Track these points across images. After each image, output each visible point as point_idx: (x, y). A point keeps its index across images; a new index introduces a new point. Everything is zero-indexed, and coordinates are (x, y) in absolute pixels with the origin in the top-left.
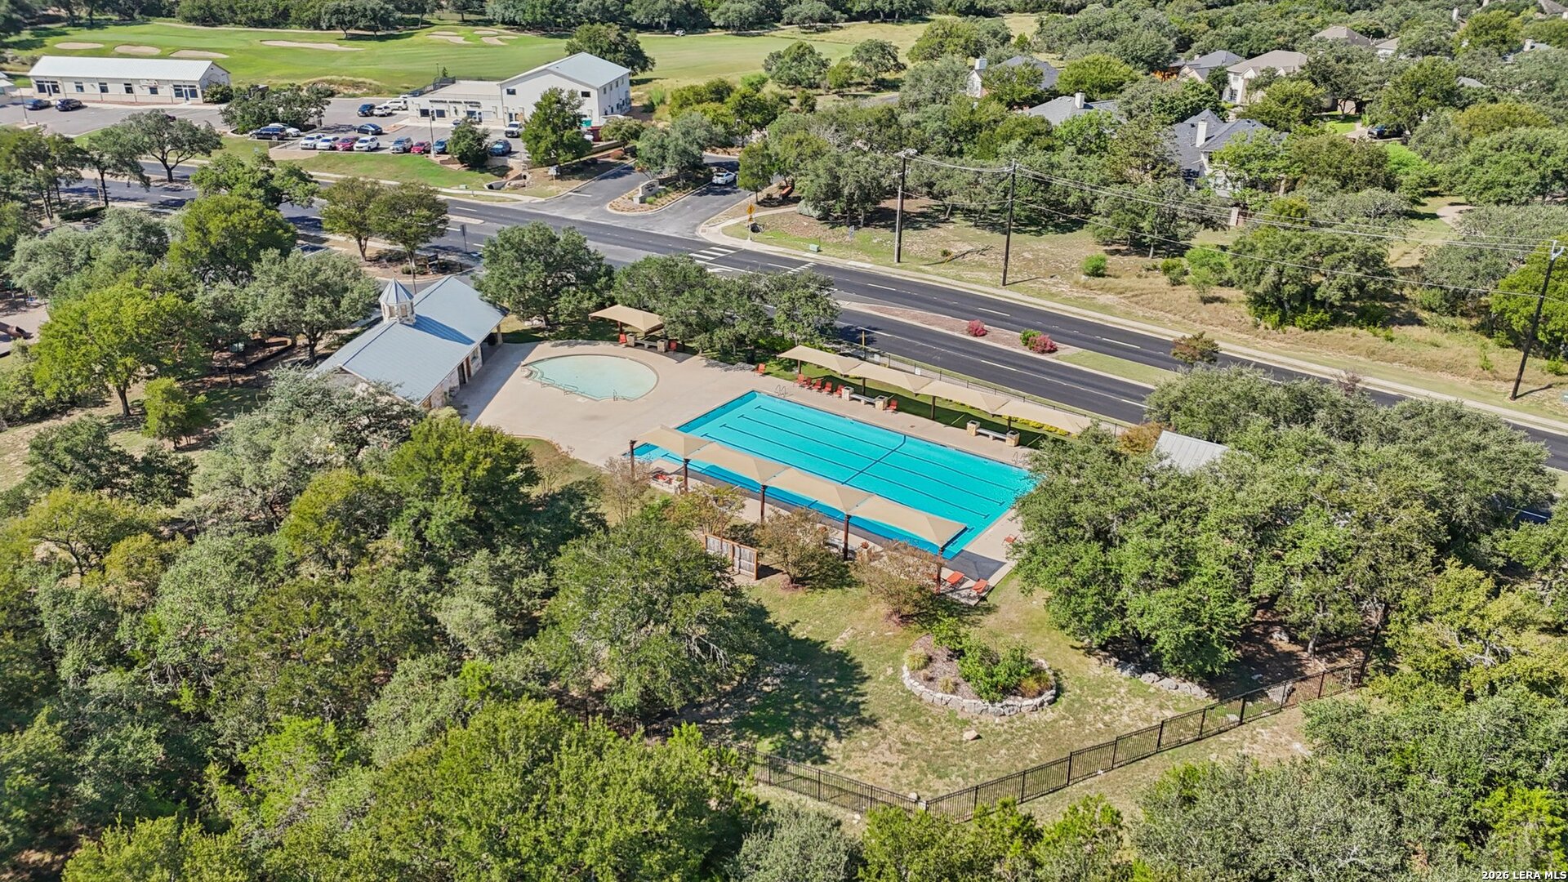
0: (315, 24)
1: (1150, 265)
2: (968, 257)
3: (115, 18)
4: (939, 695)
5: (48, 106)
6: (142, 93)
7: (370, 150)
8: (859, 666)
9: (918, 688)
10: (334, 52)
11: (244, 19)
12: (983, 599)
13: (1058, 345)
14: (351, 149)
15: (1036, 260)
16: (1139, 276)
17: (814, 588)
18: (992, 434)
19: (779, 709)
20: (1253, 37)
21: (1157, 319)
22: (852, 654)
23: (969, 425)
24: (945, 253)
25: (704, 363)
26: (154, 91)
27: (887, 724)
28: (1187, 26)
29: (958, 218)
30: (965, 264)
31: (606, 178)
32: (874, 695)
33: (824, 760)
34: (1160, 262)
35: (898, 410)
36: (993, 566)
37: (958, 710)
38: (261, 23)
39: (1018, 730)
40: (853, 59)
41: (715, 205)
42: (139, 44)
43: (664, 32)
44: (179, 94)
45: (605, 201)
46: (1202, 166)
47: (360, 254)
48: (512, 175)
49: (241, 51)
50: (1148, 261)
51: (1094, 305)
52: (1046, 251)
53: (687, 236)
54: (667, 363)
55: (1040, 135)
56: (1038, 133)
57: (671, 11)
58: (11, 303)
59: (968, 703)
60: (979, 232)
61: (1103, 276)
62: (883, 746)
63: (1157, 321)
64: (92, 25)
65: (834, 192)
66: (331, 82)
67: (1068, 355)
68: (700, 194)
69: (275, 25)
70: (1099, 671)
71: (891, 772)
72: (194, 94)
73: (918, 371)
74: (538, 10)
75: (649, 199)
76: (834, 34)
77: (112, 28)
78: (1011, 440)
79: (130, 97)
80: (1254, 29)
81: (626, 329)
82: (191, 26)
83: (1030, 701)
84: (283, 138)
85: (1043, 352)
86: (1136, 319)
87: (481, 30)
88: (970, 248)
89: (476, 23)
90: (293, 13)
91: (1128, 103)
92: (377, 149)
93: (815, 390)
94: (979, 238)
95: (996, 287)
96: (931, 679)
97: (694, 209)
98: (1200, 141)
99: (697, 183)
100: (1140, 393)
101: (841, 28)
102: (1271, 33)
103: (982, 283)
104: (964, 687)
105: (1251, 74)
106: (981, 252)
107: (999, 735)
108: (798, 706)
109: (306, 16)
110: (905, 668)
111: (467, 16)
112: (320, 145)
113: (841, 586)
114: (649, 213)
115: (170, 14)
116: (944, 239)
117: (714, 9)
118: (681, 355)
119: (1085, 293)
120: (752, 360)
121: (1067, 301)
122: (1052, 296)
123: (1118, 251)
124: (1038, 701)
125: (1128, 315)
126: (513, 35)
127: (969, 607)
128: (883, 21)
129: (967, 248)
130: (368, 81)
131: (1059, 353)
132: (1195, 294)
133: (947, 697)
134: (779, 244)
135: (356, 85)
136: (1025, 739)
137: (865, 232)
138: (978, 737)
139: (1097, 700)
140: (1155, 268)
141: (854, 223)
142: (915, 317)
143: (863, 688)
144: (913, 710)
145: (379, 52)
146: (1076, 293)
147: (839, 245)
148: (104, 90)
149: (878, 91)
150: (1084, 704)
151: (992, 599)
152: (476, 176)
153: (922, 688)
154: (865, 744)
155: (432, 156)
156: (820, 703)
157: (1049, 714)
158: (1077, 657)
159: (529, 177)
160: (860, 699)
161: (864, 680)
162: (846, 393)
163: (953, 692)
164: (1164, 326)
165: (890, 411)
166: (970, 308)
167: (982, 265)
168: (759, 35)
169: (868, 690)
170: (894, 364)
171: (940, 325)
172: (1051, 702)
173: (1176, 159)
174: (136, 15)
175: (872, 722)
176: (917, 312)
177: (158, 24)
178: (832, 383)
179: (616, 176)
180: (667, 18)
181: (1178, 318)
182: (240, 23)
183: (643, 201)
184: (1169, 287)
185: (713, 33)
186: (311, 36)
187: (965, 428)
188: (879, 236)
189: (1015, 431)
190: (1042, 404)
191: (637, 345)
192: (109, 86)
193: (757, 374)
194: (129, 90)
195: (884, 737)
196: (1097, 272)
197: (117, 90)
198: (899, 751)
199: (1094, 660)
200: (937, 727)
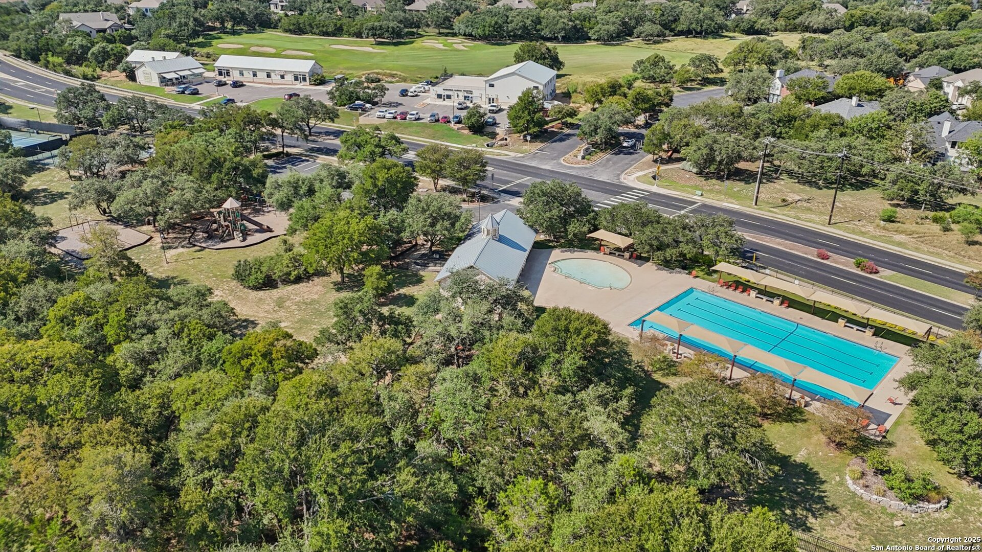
0: (359, 35)
1: (923, 215)
2: (799, 204)
3: (245, 28)
4: (875, 497)
5: (225, 84)
6: (275, 78)
7: (416, 119)
8: (816, 473)
9: (861, 491)
10: (371, 53)
11: (317, 31)
12: (884, 437)
13: (880, 269)
14: (405, 119)
15: (845, 208)
16: (917, 223)
17: (773, 420)
18: (856, 327)
19: (772, 495)
20: (956, 58)
21: (937, 254)
22: (811, 466)
23: (840, 320)
24: (784, 200)
25: (655, 267)
26: (282, 77)
27: (844, 511)
28: (903, 46)
29: (785, 176)
30: (797, 208)
31: (555, 141)
32: (831, 490)
33: (809, 529)
34: (931, 214)
35: (789, 307)
36: (885, 416)
37: (887, 506)
38: (326, 34)
39: (927, 522)
40: (689, 65)
41: (626, 161)
42: (263, 46)
43: (559, 42)
44: (296, 79)
45: (558, 157)
46: (946, 150)
47: (433, 187)
48: (499, 137)
49: (320, 51)
50: (922, 213)
51: (893, 242)
52: (850, 203)
53: (615, 182)
54: (632, 266)
55: (836, 125)
56: (835, 125)
57: (565, 30)
58: (254, 209)
59: (893, 503)
60: (802, 187)
61: (893, 222)
62: (844, 525)
63: (938, 255)
64: (234, 33)
65: (710, 160)
66: (378, 74)
67: (886, 275)
68: (616, 154)
69: (334, 35)
70: (969, 489)
71: (854, 541)
72: (304, 80)
73: (797, 282)
74: (487, 29)
75: (587, 157)
76: (665, 45)
77: (245, 35)
78: (869, 332)
79: (269, 80)
80: (957, 52)
81: (603, 243)
82: (287, 35)
83: (933, 506)
84: (364, 110)
85: (871, 273)
86: (923, 252)
87: (451, 40)
88: (799, 198)
89: (447, 35)
90: (345, 28)
91: (889, 104)
92: (419, 119)
93: (731, 290)
94: (803, 191)
95: (824, 225)
96: (867, 486)
97: (614, 164)
98: (945, 133)
99: (612, 147)
100: (960, 310)
101: (669, 41)
102: (969, 55)
103: (815, 222)
104: (889, 493)
105: (960, 84)
106: (808, 200)
107: (916, 524)
108: (784, 494)
109: (352, 30)
110: (847, 477)
111: (442, 31)
112: (388, 116)
113: (791, 421)
114: (588, 165)
115: (275, 27)
116: (781, 191)
117: (591, 28)
118: (639, 261)
119: (884, 233)
120: (684, 268)
121: (874, 237)
122: (863, 234)
123: (898, 205)
124: (938, 506)
125: (917, 249)
126: (470, 43)
127: (877, 441)
128: (695, 37)
129: (797, 198)
130: (399, 73)
131: (881, 274)
132: (962, 238)
133: (880, 498)
134: (675, 189)
135: (393, 76)
136: (933, 529)
137: (728, 183)
138: (904, 525)
139: (973, 508)
140: (927, 218)
141: (720, 178)
142: (779, 244)
143: (823, 487)
144: (859, 505)
145: (396, 53)
146: (878, 233)
147: (711, 191)
148: (255, 75)
149: (705, 85)
150: (966, 510)
151: (890, 438)
152: (477, 137)
153: (862, 491)
154: (832, 522)
155: (452, 125)
156: (798, 494)
157: (945, 515)
158: (953, 479)
159: (509, 139)
160: (823, 494)
161: (823, 482)
162: (753, 294)
163: (883, 496)
164: (943, 258)
165: (783, 306)
166: (814, 240)
167: (809, 209)
168: (618, 45)
169: (828, 489)
170: (779, 275)
171: (797, 250)
172: (946, 507)
173: (932, 146)
174: (257, 28)
175: (834, 509)
176: (780, 240)
177: (269, 33)
178: (743, 286)
179: (561, 140)
180: (563, 34)
181: (952, 254)
182: (315, 34)
183: (583, 158)
184: (941, 232)
185: (589, 43)
186: (355, 42)
187: (837, 322)
188: (737, 186)
189: (872, 327)
190: (880, 308)
191: (611, 253)
192: (258, 73)
193: (691, 277)
194: (269, 76)
195: (844, 519)
196: (890, 220)
197: (262, 76)
198: (855, 529)
199: (964, 482)
200: (876, 516)
